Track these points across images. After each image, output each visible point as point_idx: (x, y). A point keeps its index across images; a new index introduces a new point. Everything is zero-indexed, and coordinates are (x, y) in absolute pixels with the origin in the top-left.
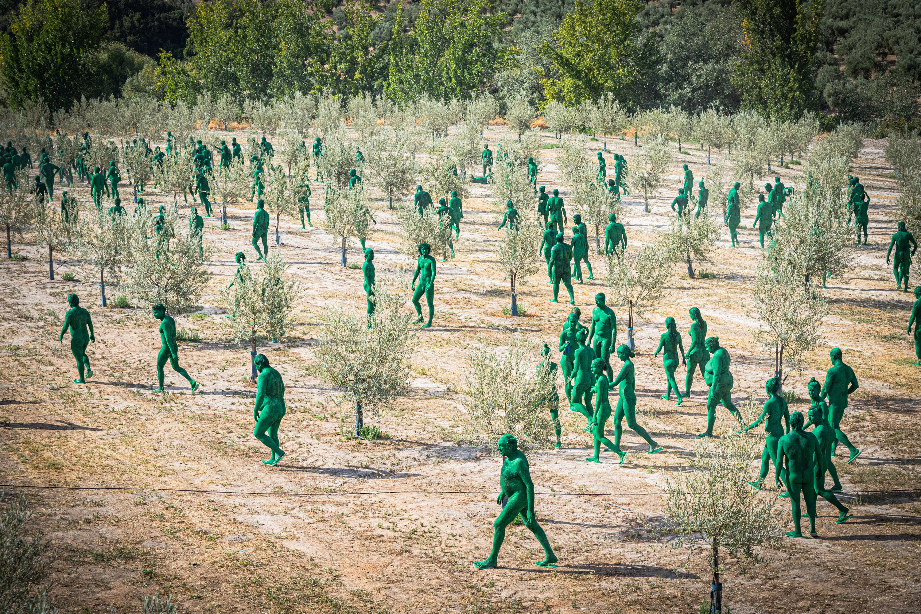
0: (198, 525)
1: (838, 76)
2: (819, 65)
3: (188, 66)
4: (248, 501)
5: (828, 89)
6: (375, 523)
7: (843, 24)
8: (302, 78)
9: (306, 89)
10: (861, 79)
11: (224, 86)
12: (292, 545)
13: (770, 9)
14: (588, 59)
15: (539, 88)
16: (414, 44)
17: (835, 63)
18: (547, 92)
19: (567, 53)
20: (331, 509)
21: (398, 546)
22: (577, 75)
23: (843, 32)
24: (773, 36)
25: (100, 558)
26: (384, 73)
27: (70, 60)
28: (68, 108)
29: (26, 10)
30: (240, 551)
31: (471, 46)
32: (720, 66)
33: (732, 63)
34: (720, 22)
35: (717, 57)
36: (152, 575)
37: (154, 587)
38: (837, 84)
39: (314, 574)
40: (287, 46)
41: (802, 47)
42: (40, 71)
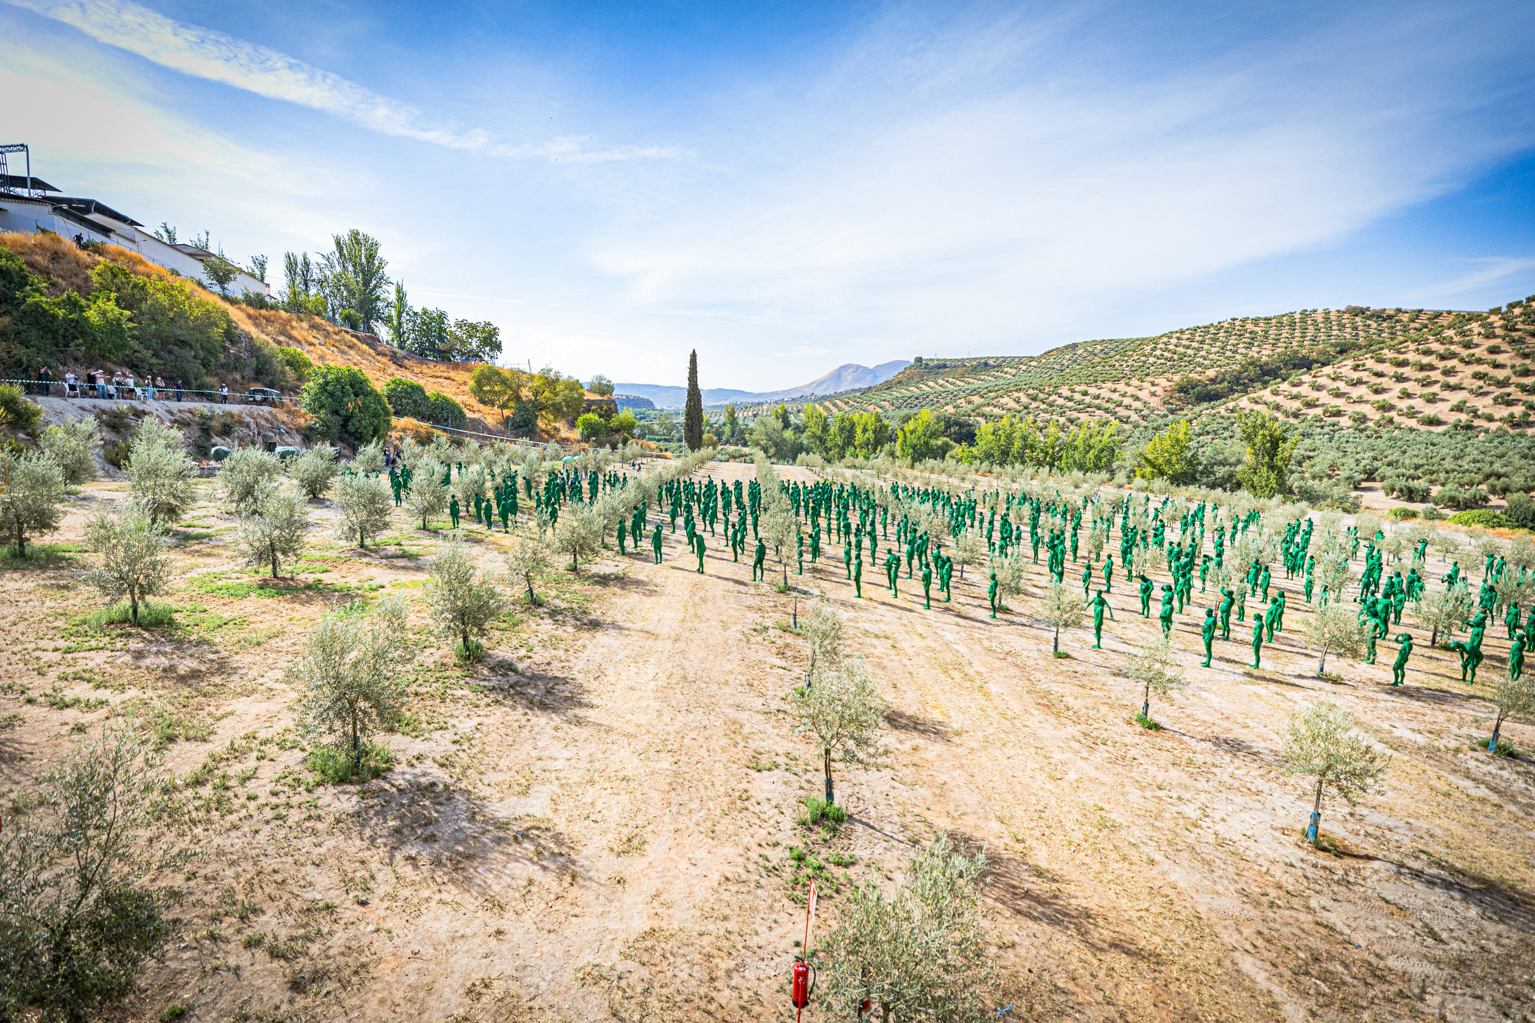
0: (919, 631)
1: (1303, 478)
2: (1292, 472)
3: (973, 449)
4: (944, 626)
5: (1296, 484)
6: (994, 644)
7: (1311, 454)
8: (1022, 458)
9: (1023, 462)
10: (1317, 481)
11: (988, 458)
12: (956, 647)
13: (1264, 444)
14: (1161, 460)
15: (1134, 471)
16: (1076, 448)
17: (1303, 472)
18: (1138, 473)
19: (1150, 457)
20: (977, 635)
21: (1001, 656)
22: (1154, 467)
23: (1309, 458)
24: (1264, 456)
25: (877, 636)
26: (1060, 458)
27: (926, 443)
28: (920, 461)
29: (911, 422)
30: (933, 645)
31: (1102, 450)
32: (1232, 469)
33: (1239, 468)
34: (1236, 448)
35: (1231, 465)
36: (894, 647)
37: (893, 652)
38: (1302, 483)
39: (961, 660)
40: (1018, 444)
41: (1280, 463)
42: (913, 447)
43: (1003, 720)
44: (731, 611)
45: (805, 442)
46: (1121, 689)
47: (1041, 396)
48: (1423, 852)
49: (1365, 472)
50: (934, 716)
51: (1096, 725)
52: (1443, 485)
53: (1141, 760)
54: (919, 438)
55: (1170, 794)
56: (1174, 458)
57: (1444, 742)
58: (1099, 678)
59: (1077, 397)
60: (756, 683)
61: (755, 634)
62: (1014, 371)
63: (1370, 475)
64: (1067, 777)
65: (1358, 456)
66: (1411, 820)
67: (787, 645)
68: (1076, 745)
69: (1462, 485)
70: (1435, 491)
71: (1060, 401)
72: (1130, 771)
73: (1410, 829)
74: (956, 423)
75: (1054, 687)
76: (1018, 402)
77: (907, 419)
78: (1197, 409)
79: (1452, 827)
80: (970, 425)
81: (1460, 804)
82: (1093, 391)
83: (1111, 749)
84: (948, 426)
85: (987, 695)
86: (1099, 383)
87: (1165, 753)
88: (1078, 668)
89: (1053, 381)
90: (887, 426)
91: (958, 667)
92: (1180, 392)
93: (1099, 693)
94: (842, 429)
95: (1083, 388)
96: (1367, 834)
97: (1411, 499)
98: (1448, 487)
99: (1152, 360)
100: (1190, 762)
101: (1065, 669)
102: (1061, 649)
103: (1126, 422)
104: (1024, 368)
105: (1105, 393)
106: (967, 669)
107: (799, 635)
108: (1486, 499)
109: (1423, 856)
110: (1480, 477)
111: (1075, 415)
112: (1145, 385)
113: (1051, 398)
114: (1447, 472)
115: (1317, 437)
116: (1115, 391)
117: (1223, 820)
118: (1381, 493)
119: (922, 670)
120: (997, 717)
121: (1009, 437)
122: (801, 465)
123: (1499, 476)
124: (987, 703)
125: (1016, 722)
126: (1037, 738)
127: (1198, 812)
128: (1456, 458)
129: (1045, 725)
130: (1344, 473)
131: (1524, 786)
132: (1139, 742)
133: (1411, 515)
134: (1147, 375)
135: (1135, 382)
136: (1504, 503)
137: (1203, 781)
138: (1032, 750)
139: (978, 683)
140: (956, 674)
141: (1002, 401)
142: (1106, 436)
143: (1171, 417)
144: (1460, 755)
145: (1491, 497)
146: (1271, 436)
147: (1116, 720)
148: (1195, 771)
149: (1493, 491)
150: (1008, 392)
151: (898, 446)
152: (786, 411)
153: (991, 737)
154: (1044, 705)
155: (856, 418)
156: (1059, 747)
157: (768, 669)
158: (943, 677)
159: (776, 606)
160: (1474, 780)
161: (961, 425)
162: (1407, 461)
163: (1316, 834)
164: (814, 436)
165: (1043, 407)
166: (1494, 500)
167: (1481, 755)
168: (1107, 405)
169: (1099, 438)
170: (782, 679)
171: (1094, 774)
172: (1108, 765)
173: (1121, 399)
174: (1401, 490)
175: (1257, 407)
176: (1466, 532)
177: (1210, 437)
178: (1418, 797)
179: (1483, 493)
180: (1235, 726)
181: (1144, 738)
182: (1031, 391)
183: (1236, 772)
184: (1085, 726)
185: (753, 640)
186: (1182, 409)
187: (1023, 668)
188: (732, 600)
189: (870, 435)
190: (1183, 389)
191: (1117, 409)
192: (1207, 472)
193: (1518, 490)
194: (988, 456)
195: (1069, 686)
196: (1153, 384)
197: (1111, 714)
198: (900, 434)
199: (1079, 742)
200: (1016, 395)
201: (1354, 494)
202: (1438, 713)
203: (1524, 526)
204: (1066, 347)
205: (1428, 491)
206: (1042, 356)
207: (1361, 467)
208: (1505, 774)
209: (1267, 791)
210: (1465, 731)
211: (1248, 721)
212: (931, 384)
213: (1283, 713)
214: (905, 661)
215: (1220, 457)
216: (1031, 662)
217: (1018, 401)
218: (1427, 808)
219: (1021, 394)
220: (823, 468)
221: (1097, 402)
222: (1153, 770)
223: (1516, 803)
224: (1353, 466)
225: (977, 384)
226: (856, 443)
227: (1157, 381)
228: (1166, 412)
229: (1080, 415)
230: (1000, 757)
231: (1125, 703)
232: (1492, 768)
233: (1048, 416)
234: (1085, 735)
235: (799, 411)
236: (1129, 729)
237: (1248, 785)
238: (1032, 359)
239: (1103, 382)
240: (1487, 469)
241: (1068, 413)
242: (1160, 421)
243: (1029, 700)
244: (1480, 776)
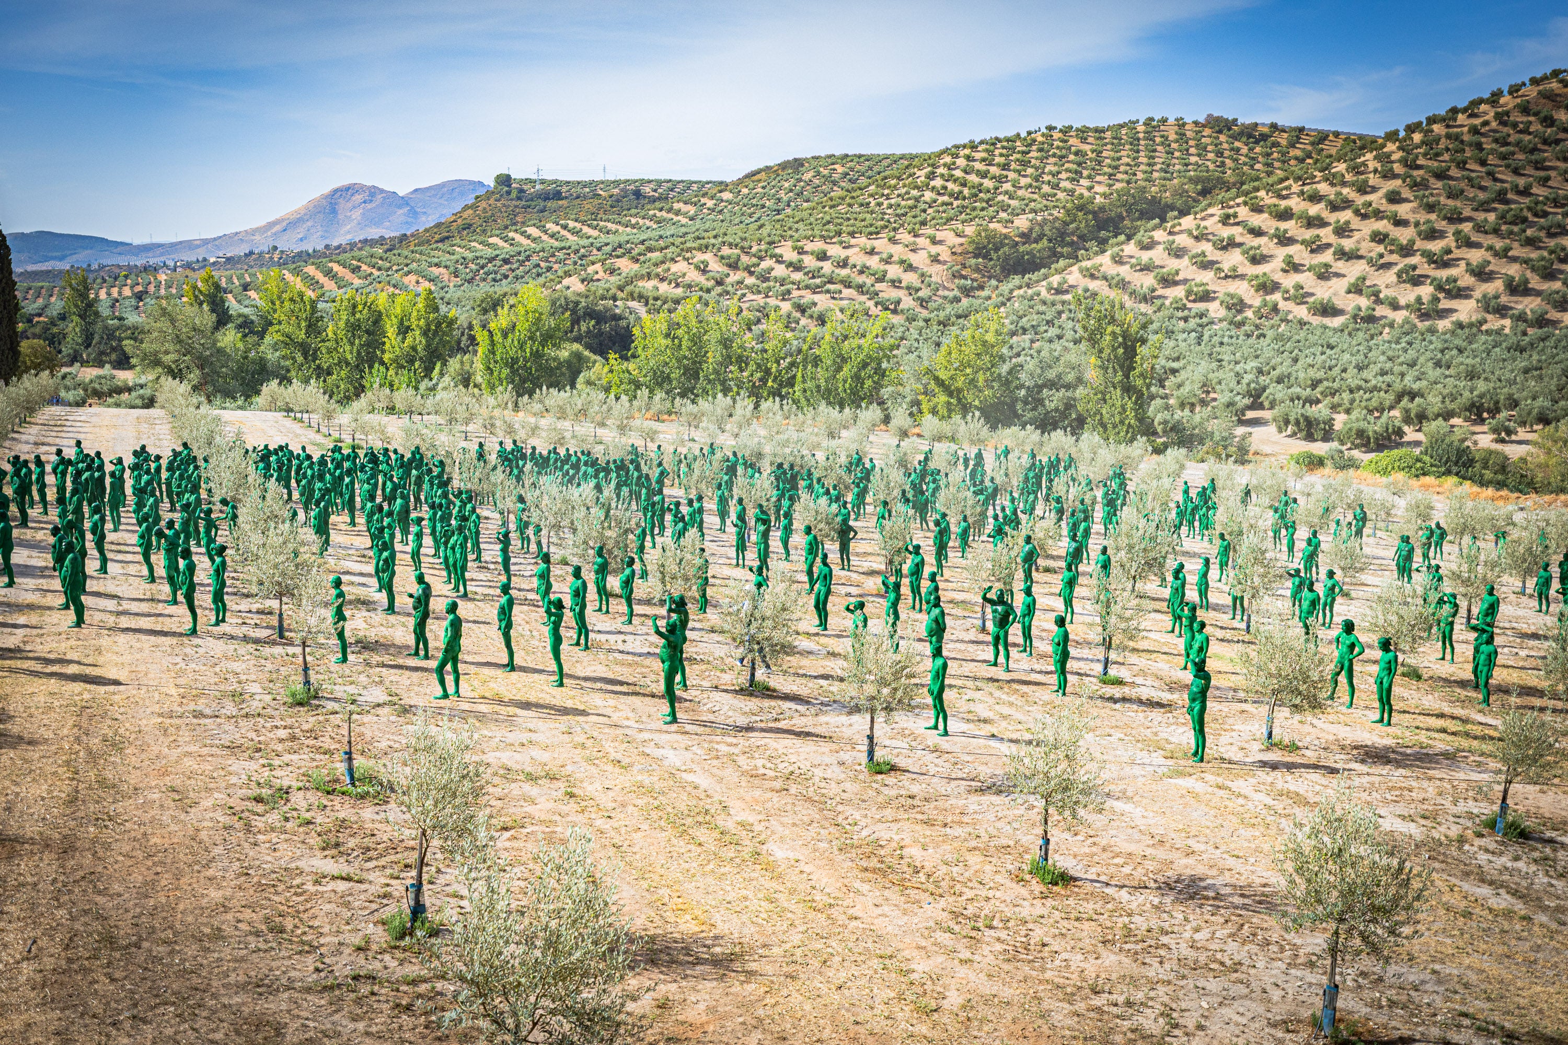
1: (1167, 407)
2: (1152, 397)
3: (631, 366)
4: (656, 737)
5: (1159, 418)
7: (1175, 365)
8: (723, 382)
9: (726, 391)
10: (1187, 412)
11: (660, 385)
12: (690, 777)
13: (1114, 349)
14: (960, 381)
15: (918, 403)
16: (817, 361)
17: (1166, 397)
18: (925, 407)
19: (943, 375)
20: (724, 748)
21: (778, 785)
22: (950, 395)
23: (1174, 371)
24: (1115, 371)
26: (791, 382)
27: (537, 355)
28: (531, 394)
29: (503, 312)
30: (646, 780)
31: (865, 365)
32: (1069, 394)
33: (1080, 392)
34: (1072, 357)
35: (1068, 387)
36: (572, 795)
37: (572, 806)
38: (1166, 415)
39: (706, 804)
40: (714, 355)
41: (1139, 382)
42: (512, 363)
43: (812, 915)
44: (188, 762)
45: (272, 356)
46: (991, 817)
47: (745, 259)
48: (1465, 1015)
49: (1249, 394)
50: (683, 927)
51: (969, 894)
52: (1348, 411)
53: (1055, 945)
54: (522, 347)
55: (1113, 997)
56: (981, 377)
57: (1442, 829)
58: (953, 801)
59: (809, 262)
60: (289, 923)
61: (260, 808)
62: (692, 210)
63: (1256, 399)
64: (946, 1004)
65: (1238, 368)
66: (1437, 967)
67: (343, 824)
68: (944, 938)
69: (1370, 412)
70: (1340, 421)
71: (780, 271)
72: (1043, 970)
73: (1439, 982)
74: (591, 314)
75: (884, 833)
76: (704, 271)
77: (492, 305)
78: (1005, 288)
79: (1485, 966)
80: (617, 318)
81: (1484, 925)
82: (835, 251)
83: (1003, 935)
84: (576, 321)
85: (770, 868)
86: (845, 238)
87: (1086, 925)
88: (915, 789)
89: (765, 231)
90: (451, 322)
91: (704, 818)
92: (976, 256)
93: (958, 831)
94: (353, 328)
95: (818, 245)
96: (1392, 1004)
97: (1310, 437)
98: (1355, 414)
99: (928, 196)
100: (1129, 933)
101: (893, 793)
102: (879, 754)
103: (895, 312)
104: (710, 204)
105: (856, 257)
106: (720, 821)
107: (362, 797)
108: (1400, 433)
109: (1466, 1022)
110: (1390, 398)
111: (808, 297)
112: (921, 241)
113: (765, 265)
114: (1351, 391)
115: (1182, 336)
116: (872, 252)
117: (1200, 1027)
118: (1272, 429)
119: (637, 836)
120: (799, 909)
121: (697, 341)
122: (272, 406)
123: (1413, 395)
124: (774, 885)
125: (834, 912)
126: (879, 938)
127: (1161, 1020)
128: (1360, 368)
129: (886, 909)
130: (1222, 398)
131: (1546, 880)
132: (1045, 912)
133: (1315, 463)
134: (923, 223)
135: (904, 236)
136: (1420, 437)
137: (1155, 962)
138: (875, 963)
139: (749, 846)
140: (702, 834)
141: (675, 268)
142: (869, 337)
143: (965, 302)
144: (1467, 847)
145: (1406, 428)
146: (1125, 335)
147: (998, 878)
148: (1139, 947)
149: (1407, 420)
150: (684, 250)
151: (478, 364)
152: (217, 286)
153: (798, 952)
154: (874, 871)
155: (382, 300)
156: (919, 948)
157: (310, 887)
158: (681, 845)
159: (293, 738)
160: (1491, 883)
161: (599, 317)
162: (1301, 375)
163: (1334, 1022)
164: (289, 341)
165: (750, 281)
166: (1410, 434)
167: (1489, 842)
168: (860, 279)
169: (855, 342)
170: (347, 905)
171: (988, 988)
172: (1006, 967)
173: (883, 267)
174: (1297, 423)
175: (1094, 285)
176: (1387, 486)
177: (1027, 337)
178: (1435, 927)
179: (1397, 423)
180: (1174, 855)
181: (1049, 902)
182: (726, 251)
183: (1197, 936)
184: (952, 899)
185: (259, 823)
186: (981, 288)
187: (819, 802)
188: (185, 736)
189: (416, 338)
190: (981, 251)
191: (879, 286)
192: (1035, 399)
193: (1437, 416)
194: (660, 380)
195: (906, 825)
196: (934, 241)
197: (988, 868)
198: (481, 336)
199: (950, 931)
200: (699, 257)
201: (1240, 431)
202: (1425, 784)
203: (1448, 472)
204: (784, 166)
205: (1330, 422)
206: (740, 181)
207: (1243, 388)
208: (1520, 865)
209: (1247, 962)
210: (1461, 808)
211: (1191, 842)
212: (533, 231)
213: (1234, 820)
214: (599, 823)
215: (1051, 374)
216: (833, 789)
217: (703, 269)
218: (1449, 941)
219: (708, 256)
220: (329, 416)
221: (844, 272)
222: (1076, 959)
223: (1544, 909)
224: (1233, 384)
225: (624, 234)
226: (387, 357)
227: (939, 236)
228: (956, 292)
229: (817, 298)
230: (824, 989)
231: (1004, 842)
232: (1505, 861)
233: (760, 299)
234: (955, 915)
235: (246, 287)
236: (1024, 892)
237: (1219, 956)
238: (723, 186)
239: (852, 234)
240: (1398, 386)
241: (795, 293)
242: (949, 309)
243: (844, 863)
244: (1495, 875)
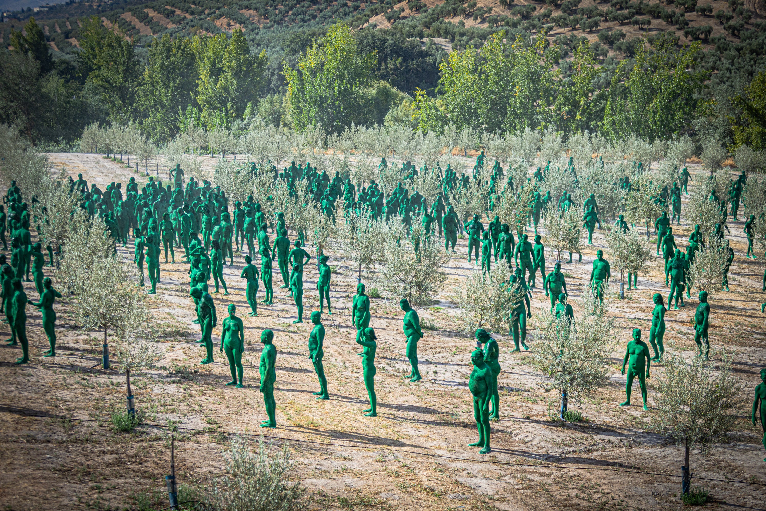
0: (426, 483)
3: (438, 102)
4: (469, 466)
6: (573, 493)
8: (531, 116)
9: (533, 125)
11: (467, 120)
12: (503, 506)
15: (730, 134)
16: (625, 93)
19: (756, 105)
20: (536, 478)
22: (764, 124)
25: (345, 504)
26: (600, 116)
27: (345, 93)
28: (340, 131)
29: (311, 52)
31: (675, 96)
40: (521, 89)
42: (320, 102)
44: (24, 484)
45: (92, 101)
74: (397, 51)
77: (301, 45)
80: (423, 55)
84: (383, 59)
90: (262, 63)
94: (168, 71)
102: (694, 485)
103: (705, 41)
111: (617, 28)
121: (504, 75)
122: (93, 148)
142: (680, 67)
151: (287, 103)
152: (41, 34)
155: (195, 43)
159: (119, 463)
161: (406, 54)
164: (108, 85)
165: (557, 13)
169: (665, 73)
188: (20, 460)
189: (228, 79)
191: (688, 16)
198: (291, 76)
220: (147, 156)
226: (200, 99)
229: (625, 29)
233: (566, 32)
235: (67, 35)
241: (603, 25)
